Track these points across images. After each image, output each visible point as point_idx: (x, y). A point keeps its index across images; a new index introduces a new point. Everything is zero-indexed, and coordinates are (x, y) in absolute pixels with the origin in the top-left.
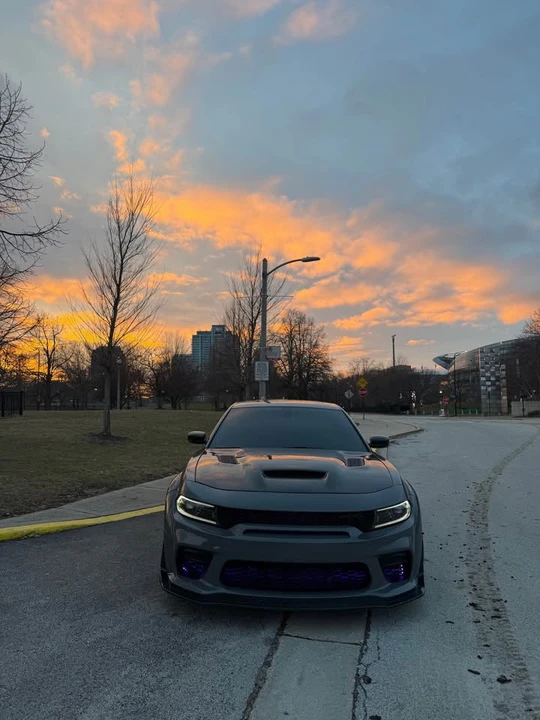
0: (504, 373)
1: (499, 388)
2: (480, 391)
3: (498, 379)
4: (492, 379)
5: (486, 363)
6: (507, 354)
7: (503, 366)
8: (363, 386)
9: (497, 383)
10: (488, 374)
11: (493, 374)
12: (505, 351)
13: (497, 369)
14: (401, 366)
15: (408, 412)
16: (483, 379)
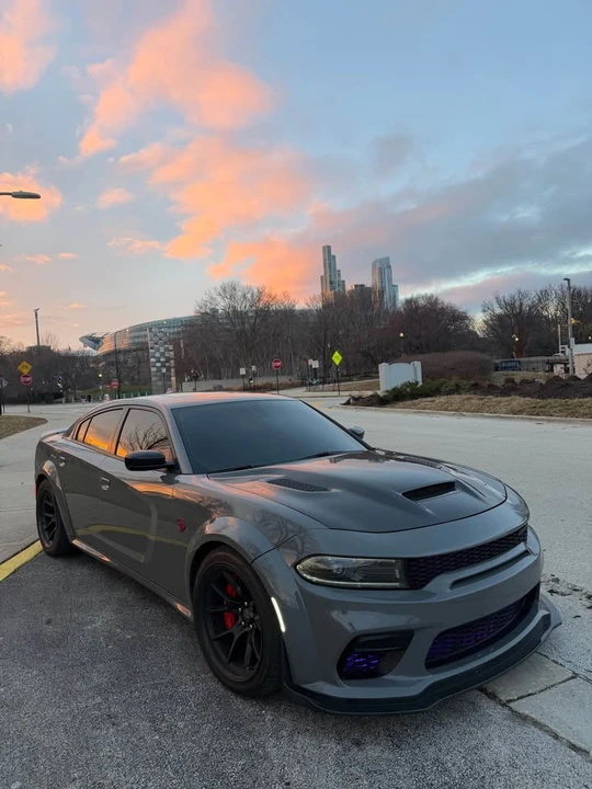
0: (172, 353)
1: (169, 369)
2: (150, 372)
3: (168, 360)
4: (162, 360)
5: (156, 344)
6: (178, 333)
7: (171, 347)
8: (25, 371)
9: (167, 364)
10: (157, 355)
11: (163, 354)
12: (176, 330)
13: (167, 350)
14: (44, 347)
15: (64, 400)
16: (153, 360)
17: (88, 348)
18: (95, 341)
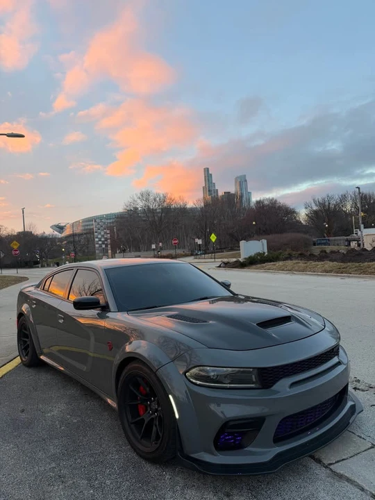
0: (109, 235)
1: (107, 245)
2: (95, 247)
3: (106, 239)
4: (102, 239)
5: (99, 229)
6: (113, 222)
7: (108, 232)
8: (15, 247)
9: (106, 242)
10: (100, 236)
11: (103, 236)
12: (111, 221)
13: (105, 233)
15: (40, 265)
16: (97, 240)
17: (56, 233)
18: (60, 228)
